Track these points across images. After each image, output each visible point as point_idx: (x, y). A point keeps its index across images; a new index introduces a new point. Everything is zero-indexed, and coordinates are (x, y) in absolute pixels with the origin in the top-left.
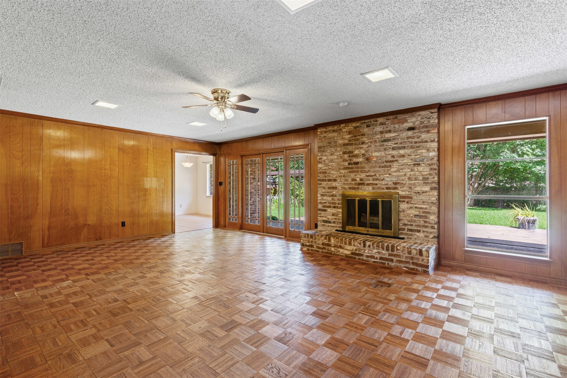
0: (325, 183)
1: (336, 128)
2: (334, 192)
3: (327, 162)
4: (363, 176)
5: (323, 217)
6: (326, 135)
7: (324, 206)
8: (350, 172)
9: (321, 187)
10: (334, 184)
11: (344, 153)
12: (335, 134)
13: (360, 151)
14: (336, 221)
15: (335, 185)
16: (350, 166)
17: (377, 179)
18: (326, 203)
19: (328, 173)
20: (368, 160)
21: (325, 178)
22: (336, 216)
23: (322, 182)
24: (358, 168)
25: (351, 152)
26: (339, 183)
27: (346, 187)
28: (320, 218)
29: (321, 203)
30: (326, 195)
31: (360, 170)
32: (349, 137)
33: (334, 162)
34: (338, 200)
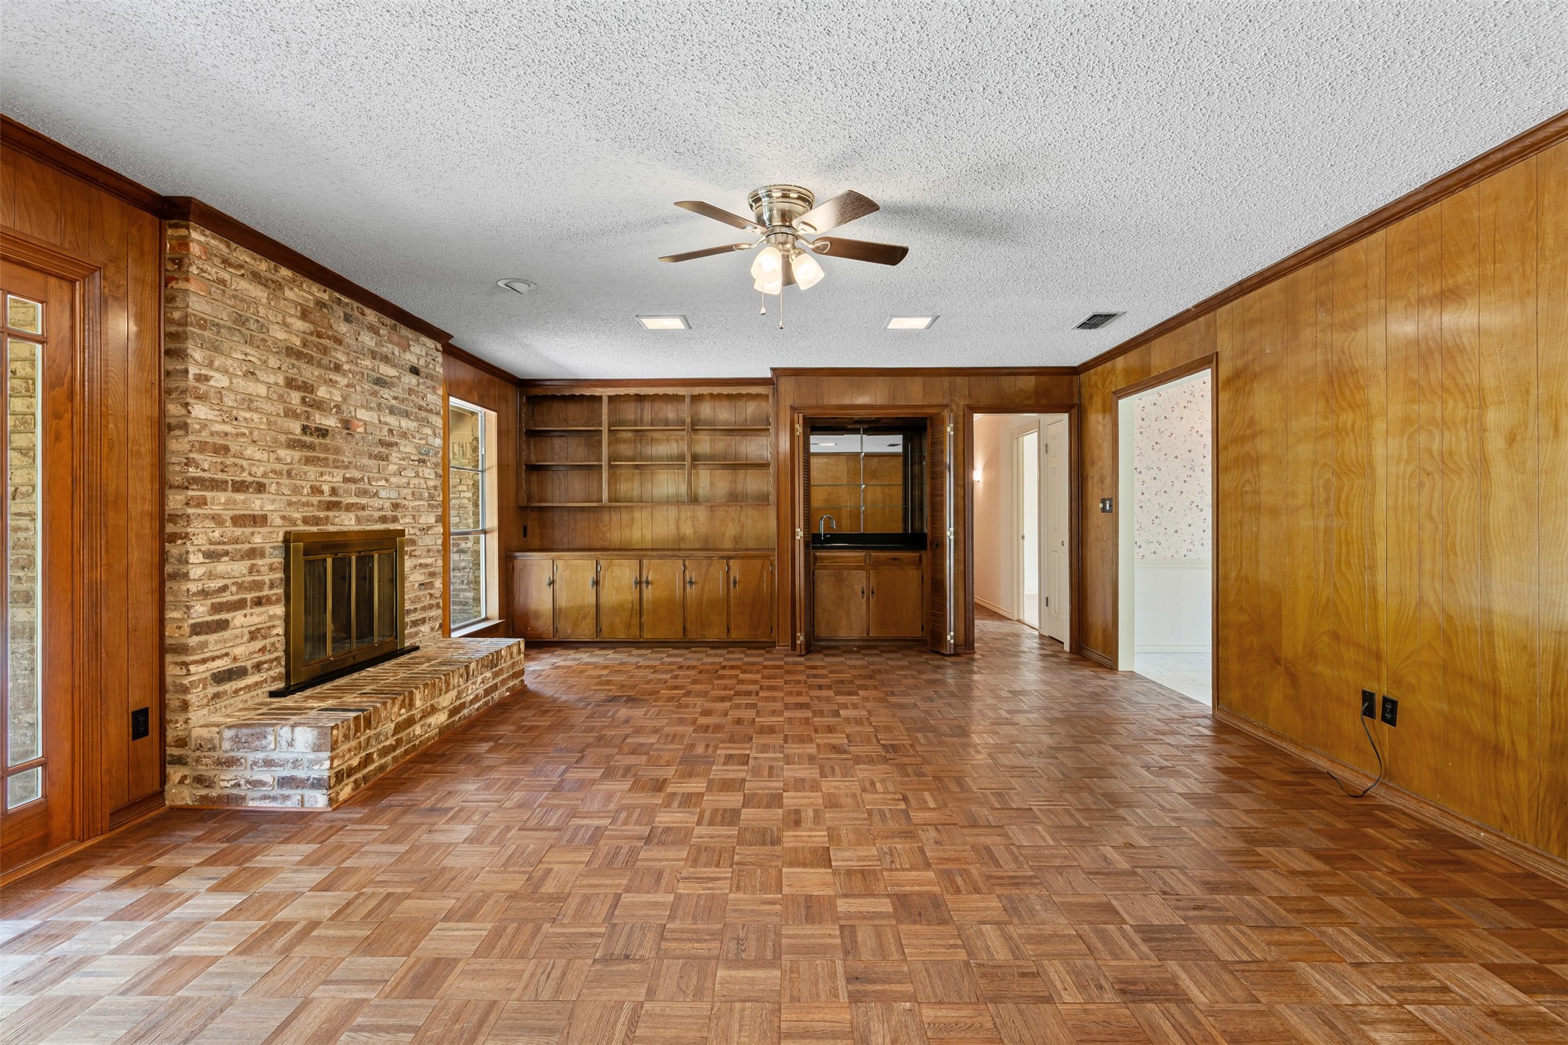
0: (222, 497)
1: (263, 266)
2: (257, 539)
3: (229, 401)
4: (336, 477)
5: (213, 659)
6: (227, 277)
7: (217, 608)
8: (308, 461)
9: (206, 517)
10: (258, 503)
11: (290, 383)
12: (259, 293)
13: (330, 393)
14: (263, 659)
15: (262, 509)
16: (308, 439)
17: (364, 493)
18: (225, 588)
19: (233, 451)
20: (347, 425)
21: (220, 476)
22: (265, 638)
23: (209, 494)
24: (326, 449)
25: (307, 388)
26: (273, 501)
27: (297, 515)
28: (202, 668)
29: (204, 593)
30: (226, 553)
31: (331, 457)
32: (302, 329)
33: (256, 410)
34: (271, 569)
